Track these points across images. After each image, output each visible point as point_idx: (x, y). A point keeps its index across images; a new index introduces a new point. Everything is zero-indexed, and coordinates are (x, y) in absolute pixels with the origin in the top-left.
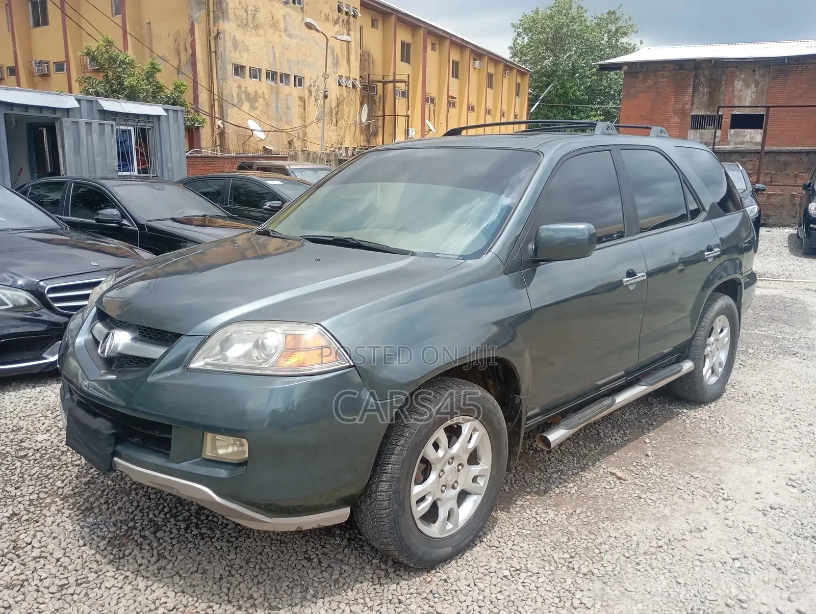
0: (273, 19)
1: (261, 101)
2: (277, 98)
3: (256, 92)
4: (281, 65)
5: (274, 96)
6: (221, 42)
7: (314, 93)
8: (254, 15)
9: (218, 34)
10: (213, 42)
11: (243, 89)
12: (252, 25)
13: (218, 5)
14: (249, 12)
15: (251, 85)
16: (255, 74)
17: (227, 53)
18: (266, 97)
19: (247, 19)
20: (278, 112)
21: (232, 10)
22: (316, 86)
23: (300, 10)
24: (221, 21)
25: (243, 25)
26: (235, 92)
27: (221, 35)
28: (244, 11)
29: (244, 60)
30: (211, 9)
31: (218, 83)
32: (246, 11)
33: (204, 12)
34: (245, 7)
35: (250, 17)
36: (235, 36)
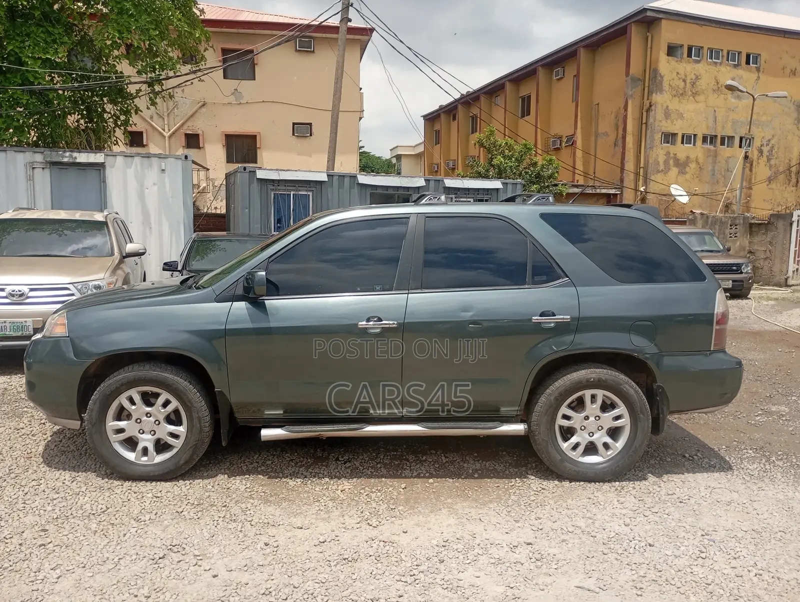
0: (718, 83)
1: (693, 166)
2: (715, 162)
3: (688, 158)
4: (723, 127)
5: (710, 160)
6: (652, 113)
7: (765, 153)
8: (694, 83)
9: (651, 106)
10: (645, 114)
11: (672, 155)
12: (690, 93)
13: (654, 80)
14: (688, 81)
15: (681, 150)
16: (688, 139)
17: (657, 123)
18: (701, 161)
19: (684, 88)
20: (714, 175)
21: (668, 82)
22: (770, 145)
23: (755, 70)
24: (654, 95)
25: (680, 95)
26: (661, 159)
27: (653, 107)
28: (681, 80)
29: (678, 127)
30: (647, 84)
31: (645, 152)
32: (684, 81)
33: (640, 88)
34: (684, 77)
35: (688, 85)
36: (667, 106)
